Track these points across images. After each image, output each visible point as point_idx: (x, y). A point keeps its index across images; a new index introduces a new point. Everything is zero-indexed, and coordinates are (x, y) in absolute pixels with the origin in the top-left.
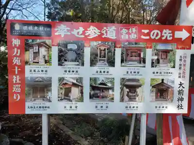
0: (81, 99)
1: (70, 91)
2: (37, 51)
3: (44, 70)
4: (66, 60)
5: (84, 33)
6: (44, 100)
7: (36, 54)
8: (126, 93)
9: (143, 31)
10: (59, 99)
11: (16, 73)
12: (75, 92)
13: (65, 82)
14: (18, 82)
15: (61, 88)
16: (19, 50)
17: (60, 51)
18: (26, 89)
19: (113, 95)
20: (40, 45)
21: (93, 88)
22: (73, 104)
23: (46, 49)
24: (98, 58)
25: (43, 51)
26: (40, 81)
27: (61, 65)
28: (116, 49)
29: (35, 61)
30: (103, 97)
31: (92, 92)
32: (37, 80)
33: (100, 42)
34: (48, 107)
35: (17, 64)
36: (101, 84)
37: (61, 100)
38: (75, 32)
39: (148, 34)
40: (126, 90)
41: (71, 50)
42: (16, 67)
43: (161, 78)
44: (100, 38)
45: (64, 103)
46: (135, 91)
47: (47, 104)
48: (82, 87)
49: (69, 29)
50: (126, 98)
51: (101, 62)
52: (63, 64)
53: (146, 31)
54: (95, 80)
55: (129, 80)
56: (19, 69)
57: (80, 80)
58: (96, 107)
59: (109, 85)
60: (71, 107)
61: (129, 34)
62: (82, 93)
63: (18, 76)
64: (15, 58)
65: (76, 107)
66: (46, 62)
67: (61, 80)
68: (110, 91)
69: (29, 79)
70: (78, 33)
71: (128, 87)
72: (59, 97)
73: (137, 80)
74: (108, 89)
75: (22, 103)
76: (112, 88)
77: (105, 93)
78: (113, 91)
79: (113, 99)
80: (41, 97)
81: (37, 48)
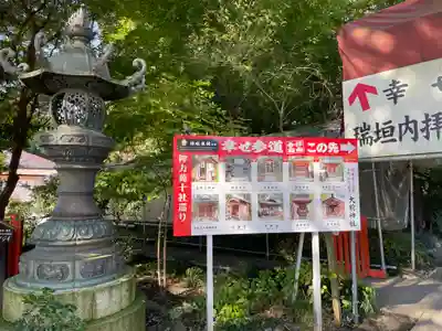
0: (249, 218)
2: (204, 167)
3: (211, 186)
4: (232, 176)
5: (250, 148)
6: (211, 219)
7: (203, 171)
8: (296, 210)
9: (309, 144)
10: (227, 218)
12: (243, 209)
13: (232, 199)
14: (184, 200)
15: (229, 206)
17: (228, 167)
19: (283, 212)
20: (207, 161)
21: (262, 205)
22: (241, 223)
23: (213, 165)
24: (266, 173)
25: (210, 167)
26: (207, 199)
27: (229, 181)
28: (283, 163)
29: (202, 177)
30: (272, 215)
31: (261, 210)
32: (204, 197)
33: (266, 157)
36: (270, 200)
37: (229, 218)
38: (242, 147)
39: (314, 148)
40: (296, 207)
41: (238, 165)
42: (182, 185)
43: (331, 192)
44: (265, 153)
45: (233, 223)
46: (305, 208)
47: (214, 224)
48: (250, 204)
50: (296, 215)
51: (269, 176)
52: (231, 180)
53: (312, 145)
54: (263, 196)
55: (298, 196)
57: (248, 196)
58: (266, 226)
59: (279, 202)
60: (239, 227)
61: (295, 147)
62: (250, 211)
63: (184, 194)
64: (182, 175)
65: (245, 226)
66: (213, 178)
67: (228, 197)
68: (280, 209)
70: (245, 148)
71: (297, 202)
72: (226, 216)
73: (307, 196)
74: (277, 206)
75: (188, 224)
76: (281, 205)
77: (274, 211)
78: (283, 208)
79: (283, 217)
81: (204, 163)
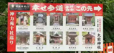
0: (45, 44)
1: (39, 39)
2: (22, 18)
3: (26, 28)
4: (37, 23)
5: (46, 8)
6: (25, 44)
7: (22, 20)
8: (69, 40)
9: (77, 7)
10: (34, 43)
11: (12, 29)
12: (42, 40)
13: (36, 34)
14: (12, 34)
15: (35, 38)
16: (13, 18)
17: (35, 18)
18: (17, 38)
19: (62, 41)
21: (52, 37)
22: (41, 46)
23: (27, 17)
24: (54, 21)
25: (25, 18)
26: (24, 34)
27: (35, 25)
28: (63, 16)
29: (21, 23)
30: (57, 42)
31: (51, 40)
32: (22, 33)
33: (55, 13)
34: (28, 48)
35: (12, 25)
37: (35, 44)
39: (80, 9)
40: (69, 38)
41: (40, 17)
42: (12, 27)
43: (88, 31)
44: (54, 11)
45: (36, 46)
46: (74, 39)
47: (27, 46)
48: (46, 37)
49: (39, 6)
50: (69, 43)
51: (56, 23)
52: (36, 25)
53: (79, 7)
54: (52, 33)
55: (70, 33)
56: (13, 28)
57: (44, 33)
58: (53, 48)
59: (60, 35)
60: (40, 48)
61: (70, 8)
62: (46, 40)
63: (12, 31)
64: (11, 22)
65: (43, 48)
66: (27, 24)
67: (35, 33)
69: (18, 32)
70: (44, 9)
71: (70, 36)
72: (33, 42)
73: (75, 33)
74: (60, 37)
75: (14, 46)
76: (62, 37)
77: (58, 40)
78: (62, 39)
79: (62, 43)
80: (24, 42)
81: (23, 16)
